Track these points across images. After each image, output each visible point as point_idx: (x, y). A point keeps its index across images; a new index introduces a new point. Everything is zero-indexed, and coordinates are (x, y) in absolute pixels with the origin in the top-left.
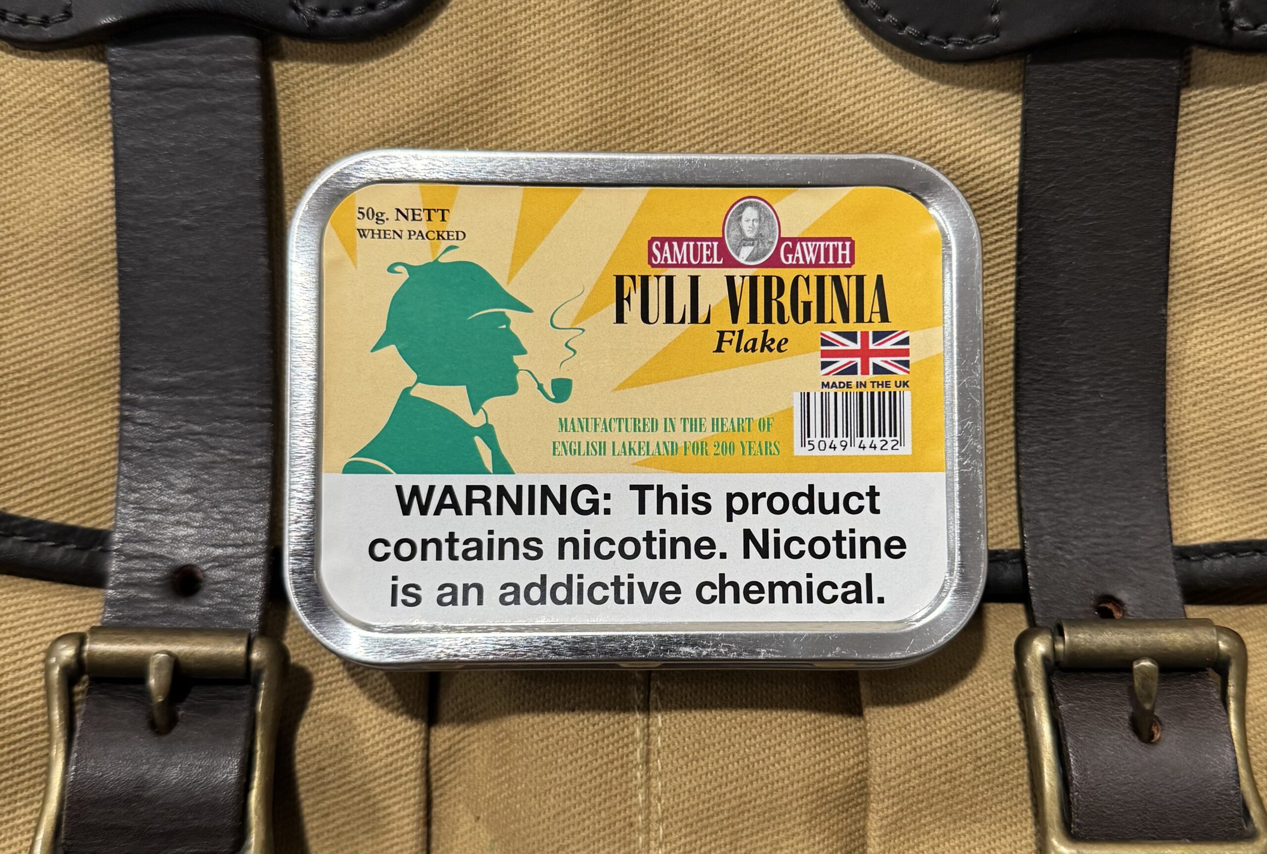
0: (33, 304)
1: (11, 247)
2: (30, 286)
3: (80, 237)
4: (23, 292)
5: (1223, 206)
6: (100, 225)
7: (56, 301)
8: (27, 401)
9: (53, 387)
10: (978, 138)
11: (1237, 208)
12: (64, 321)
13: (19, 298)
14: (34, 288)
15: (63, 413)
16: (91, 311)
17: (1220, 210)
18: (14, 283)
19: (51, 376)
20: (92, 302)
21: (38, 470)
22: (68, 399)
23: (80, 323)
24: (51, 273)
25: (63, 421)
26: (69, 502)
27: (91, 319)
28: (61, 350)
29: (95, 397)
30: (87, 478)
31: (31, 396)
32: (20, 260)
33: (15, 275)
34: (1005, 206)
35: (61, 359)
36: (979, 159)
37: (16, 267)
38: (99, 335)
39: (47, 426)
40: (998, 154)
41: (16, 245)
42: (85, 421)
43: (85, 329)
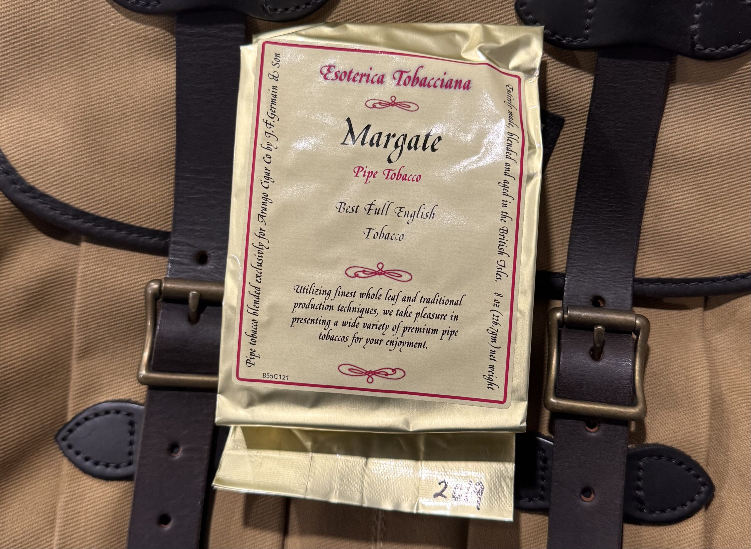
0: (139, 129)
1: (128, 102)
2: (137, 121)
3: (161, 100)
4: (134, 123)
5: (681, 127)
6: (170, 95)
7: (149, 128)
8: (137, 174)
9: (148, 168)
10: (572, 84)
11: (688, 128)
12: (153, 138)
13: (133, 126)
14: (139, 122)
15: (153, 180)
16: (165, 133)
17: (680, 129)
18: (130, 119)
19: (148, 163)
20: (165, 129)
21: (143, 206)
22: (154, 174)
23: (160, 139)
24: (146, 115)
25: (153, 183)
26: (156, 220)
27: (165, 137)
28: (152, 151)
29: (166, 173)
30: (163, 209)
31: (139, 172)
32: (132, 109)
33: (130, 115)
34: (581, 116)
35: (151, 155)
36: (572, 94)
37: (131, 111)
38: (168, 145)
39: (146, 186)
40: (580, 92)
41: (131, 101)
42: (162, 183)
43: (162, 142)
